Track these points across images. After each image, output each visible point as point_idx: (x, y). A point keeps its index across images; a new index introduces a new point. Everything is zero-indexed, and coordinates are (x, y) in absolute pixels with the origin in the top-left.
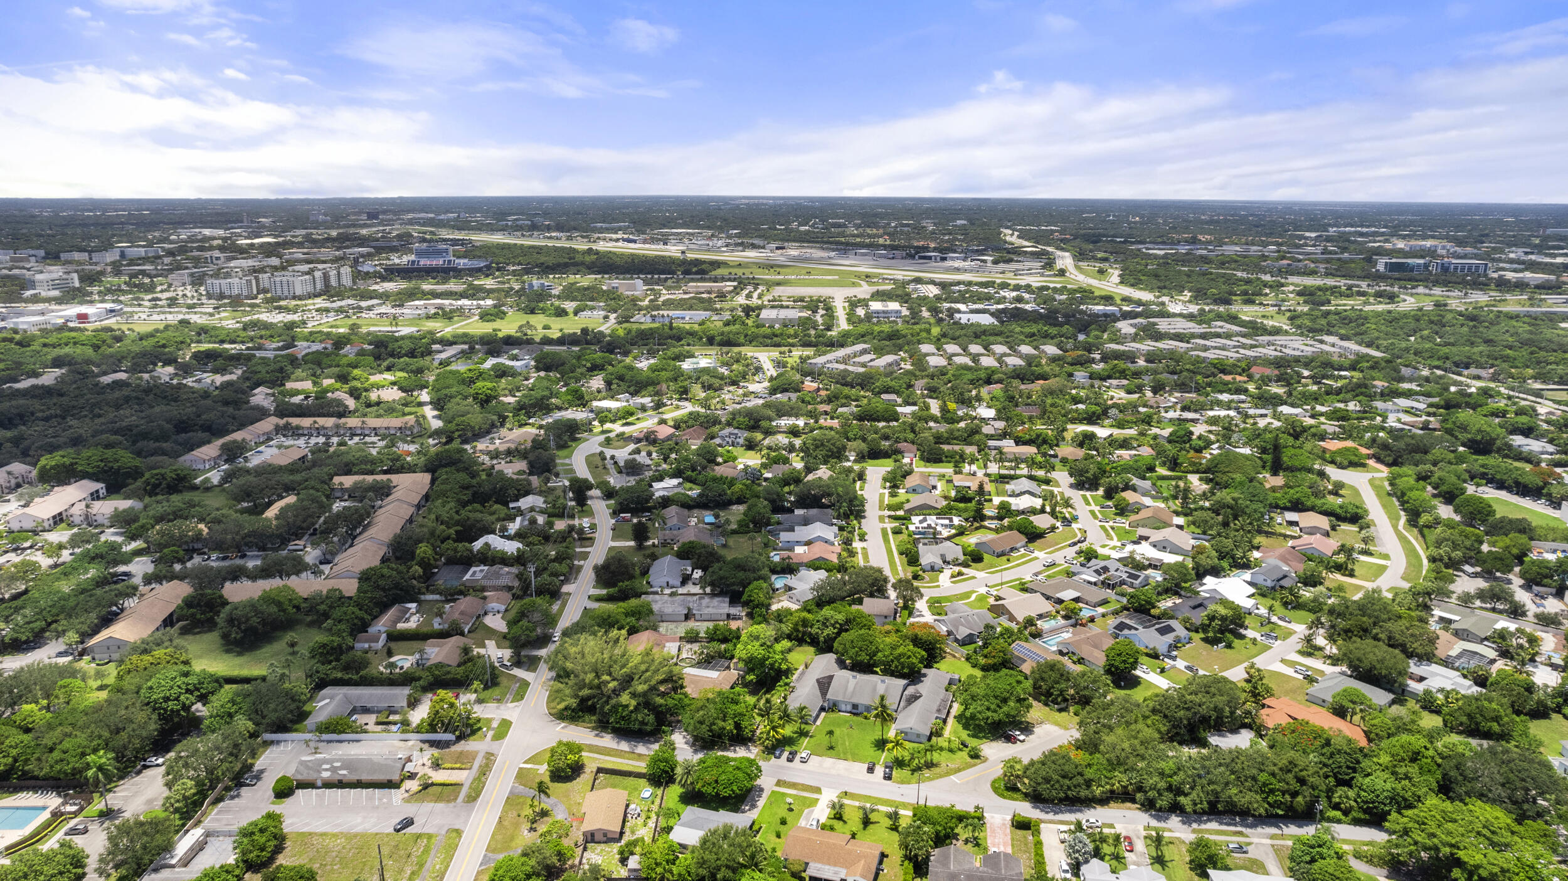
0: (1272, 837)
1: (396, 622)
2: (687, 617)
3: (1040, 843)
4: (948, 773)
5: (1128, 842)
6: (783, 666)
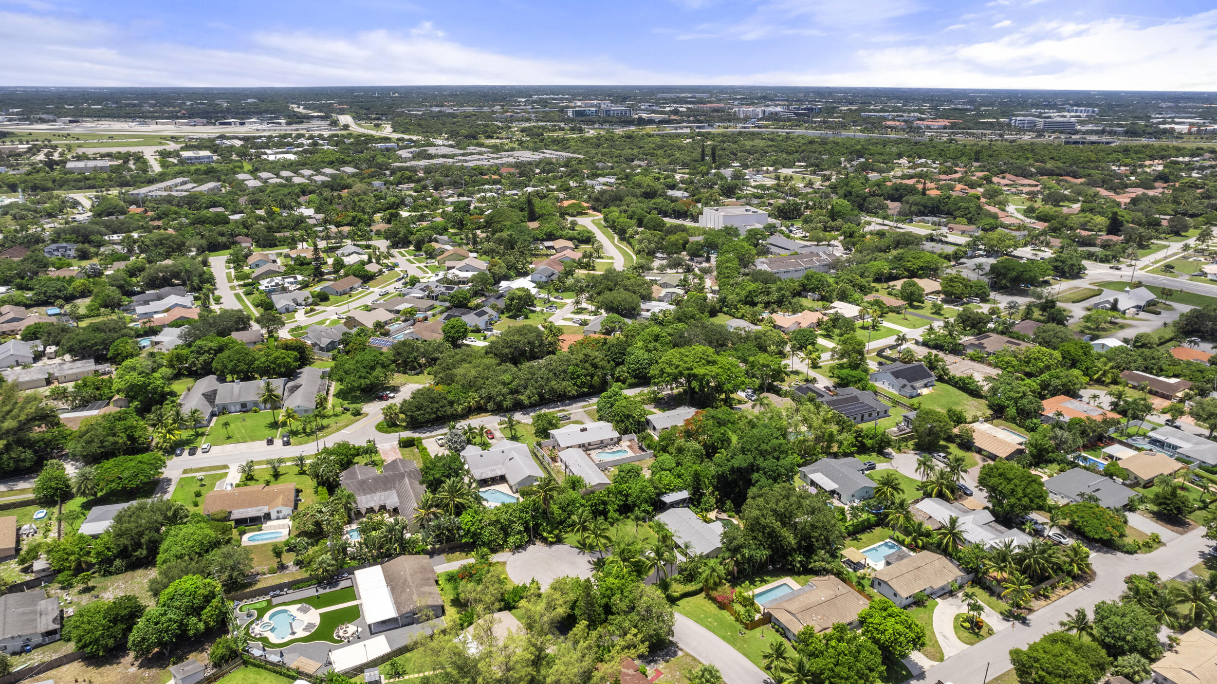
0: (583, 407)
2: (48, 382)
3: (425, 449)
4: (338, 430)
5: (489, 433)
6: (167, 389)
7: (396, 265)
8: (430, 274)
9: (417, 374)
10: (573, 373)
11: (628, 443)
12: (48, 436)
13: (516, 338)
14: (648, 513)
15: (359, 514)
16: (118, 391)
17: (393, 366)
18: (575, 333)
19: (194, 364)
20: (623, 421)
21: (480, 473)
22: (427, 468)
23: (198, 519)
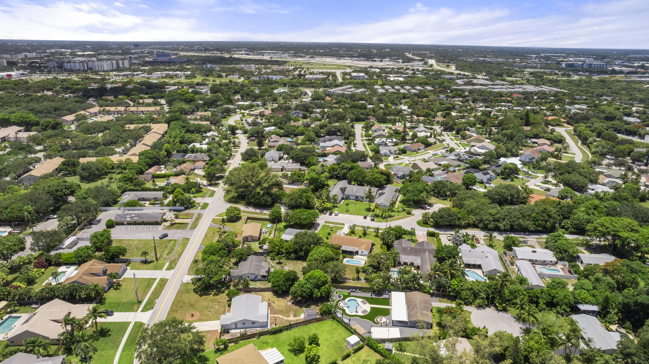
0: (537, 238)
1: (156, 171)
2: (282, 170)
3: (440, 240)
4: (398, 219)
5: (477, 240)
6: (326, 183)
7: (444, 140)
8: (462, 147)
9: (443, 200)
10: (534, 218)
11: (562, 267)
12: (278, 193)
13: (504, 191)
14: (566, 311)
15: (399, 264)
16: (307, 179)
17: (432, 193)
18: (540, 194)
19: (339, 173)
20: (561, 253)
21: (466, 260)
22: (439, 250)
23: (328, 246)
